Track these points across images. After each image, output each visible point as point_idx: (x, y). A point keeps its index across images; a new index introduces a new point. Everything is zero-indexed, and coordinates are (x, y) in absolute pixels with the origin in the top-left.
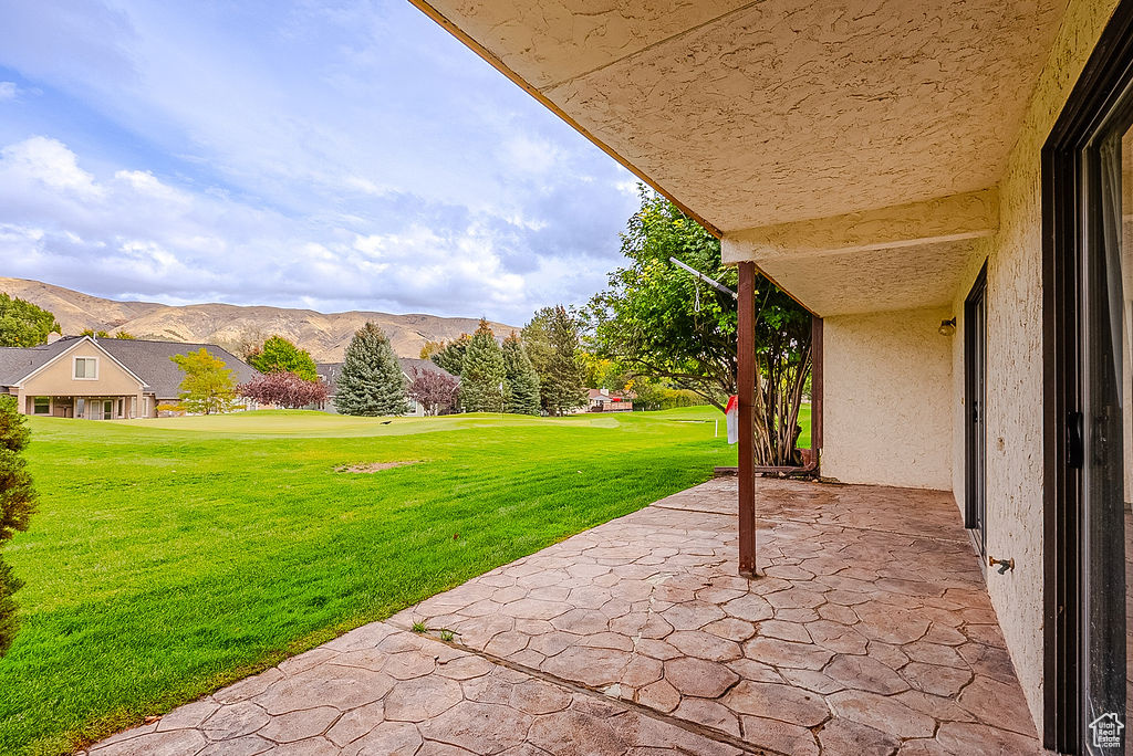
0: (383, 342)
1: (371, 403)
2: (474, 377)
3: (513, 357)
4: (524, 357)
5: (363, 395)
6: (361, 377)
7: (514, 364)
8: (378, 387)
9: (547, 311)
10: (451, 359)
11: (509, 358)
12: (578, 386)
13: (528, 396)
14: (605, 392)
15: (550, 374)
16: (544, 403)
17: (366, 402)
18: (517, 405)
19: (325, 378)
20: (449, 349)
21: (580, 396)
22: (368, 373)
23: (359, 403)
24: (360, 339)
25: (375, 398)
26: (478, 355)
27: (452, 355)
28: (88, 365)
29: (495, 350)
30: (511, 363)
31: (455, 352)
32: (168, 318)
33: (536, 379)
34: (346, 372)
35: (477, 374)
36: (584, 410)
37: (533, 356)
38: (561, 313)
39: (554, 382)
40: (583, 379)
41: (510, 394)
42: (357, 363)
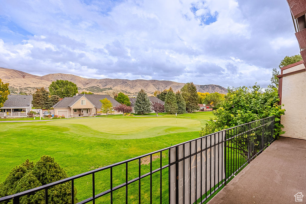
0: (145, 94)
1: (142, 110)
2: (168, 103)
3: (178, 97)
4: (182, 97)
5: (140, 108)
6: (140, 103)
7: (179, 99)
8: (144, 106)
9: (188, 84)
10: (162, 96)
11: (177, 98)
12: (197, 104)
13: (182, 108)
14: (204, 105)
15: (189, 101)
16: (187, 109)
17: (141, 110)
18: (179, 111)
19: (131, 102)
20: (161, 93)
21: (197, 107)
22: (142, 102)
23: (140, 110)
24: (140, 94)
25: (143, 109)
26: (169, 97)
27: (162, 95)
28: (84, 102)
29: (174, 96)
30: (178, 99)
31: (163, 94)
32: (97, 82)
33: (185, 103)
34: (136, 102)
35: (169, 102)
36: (198, 111)
37: (184, 96)
38: (192, 84)
39: (189, 103)
40: (198, 102)
41: (178, 108)
42: (139, 100)
